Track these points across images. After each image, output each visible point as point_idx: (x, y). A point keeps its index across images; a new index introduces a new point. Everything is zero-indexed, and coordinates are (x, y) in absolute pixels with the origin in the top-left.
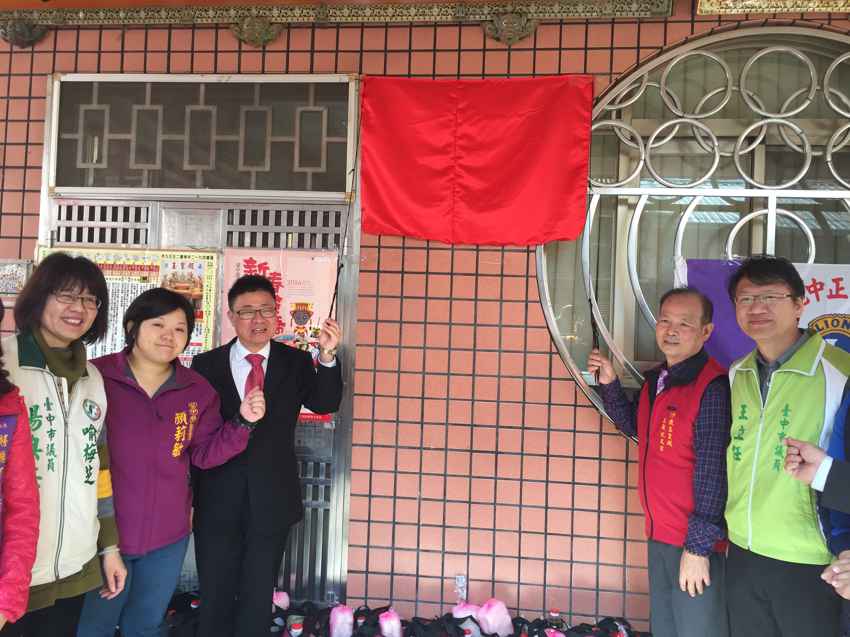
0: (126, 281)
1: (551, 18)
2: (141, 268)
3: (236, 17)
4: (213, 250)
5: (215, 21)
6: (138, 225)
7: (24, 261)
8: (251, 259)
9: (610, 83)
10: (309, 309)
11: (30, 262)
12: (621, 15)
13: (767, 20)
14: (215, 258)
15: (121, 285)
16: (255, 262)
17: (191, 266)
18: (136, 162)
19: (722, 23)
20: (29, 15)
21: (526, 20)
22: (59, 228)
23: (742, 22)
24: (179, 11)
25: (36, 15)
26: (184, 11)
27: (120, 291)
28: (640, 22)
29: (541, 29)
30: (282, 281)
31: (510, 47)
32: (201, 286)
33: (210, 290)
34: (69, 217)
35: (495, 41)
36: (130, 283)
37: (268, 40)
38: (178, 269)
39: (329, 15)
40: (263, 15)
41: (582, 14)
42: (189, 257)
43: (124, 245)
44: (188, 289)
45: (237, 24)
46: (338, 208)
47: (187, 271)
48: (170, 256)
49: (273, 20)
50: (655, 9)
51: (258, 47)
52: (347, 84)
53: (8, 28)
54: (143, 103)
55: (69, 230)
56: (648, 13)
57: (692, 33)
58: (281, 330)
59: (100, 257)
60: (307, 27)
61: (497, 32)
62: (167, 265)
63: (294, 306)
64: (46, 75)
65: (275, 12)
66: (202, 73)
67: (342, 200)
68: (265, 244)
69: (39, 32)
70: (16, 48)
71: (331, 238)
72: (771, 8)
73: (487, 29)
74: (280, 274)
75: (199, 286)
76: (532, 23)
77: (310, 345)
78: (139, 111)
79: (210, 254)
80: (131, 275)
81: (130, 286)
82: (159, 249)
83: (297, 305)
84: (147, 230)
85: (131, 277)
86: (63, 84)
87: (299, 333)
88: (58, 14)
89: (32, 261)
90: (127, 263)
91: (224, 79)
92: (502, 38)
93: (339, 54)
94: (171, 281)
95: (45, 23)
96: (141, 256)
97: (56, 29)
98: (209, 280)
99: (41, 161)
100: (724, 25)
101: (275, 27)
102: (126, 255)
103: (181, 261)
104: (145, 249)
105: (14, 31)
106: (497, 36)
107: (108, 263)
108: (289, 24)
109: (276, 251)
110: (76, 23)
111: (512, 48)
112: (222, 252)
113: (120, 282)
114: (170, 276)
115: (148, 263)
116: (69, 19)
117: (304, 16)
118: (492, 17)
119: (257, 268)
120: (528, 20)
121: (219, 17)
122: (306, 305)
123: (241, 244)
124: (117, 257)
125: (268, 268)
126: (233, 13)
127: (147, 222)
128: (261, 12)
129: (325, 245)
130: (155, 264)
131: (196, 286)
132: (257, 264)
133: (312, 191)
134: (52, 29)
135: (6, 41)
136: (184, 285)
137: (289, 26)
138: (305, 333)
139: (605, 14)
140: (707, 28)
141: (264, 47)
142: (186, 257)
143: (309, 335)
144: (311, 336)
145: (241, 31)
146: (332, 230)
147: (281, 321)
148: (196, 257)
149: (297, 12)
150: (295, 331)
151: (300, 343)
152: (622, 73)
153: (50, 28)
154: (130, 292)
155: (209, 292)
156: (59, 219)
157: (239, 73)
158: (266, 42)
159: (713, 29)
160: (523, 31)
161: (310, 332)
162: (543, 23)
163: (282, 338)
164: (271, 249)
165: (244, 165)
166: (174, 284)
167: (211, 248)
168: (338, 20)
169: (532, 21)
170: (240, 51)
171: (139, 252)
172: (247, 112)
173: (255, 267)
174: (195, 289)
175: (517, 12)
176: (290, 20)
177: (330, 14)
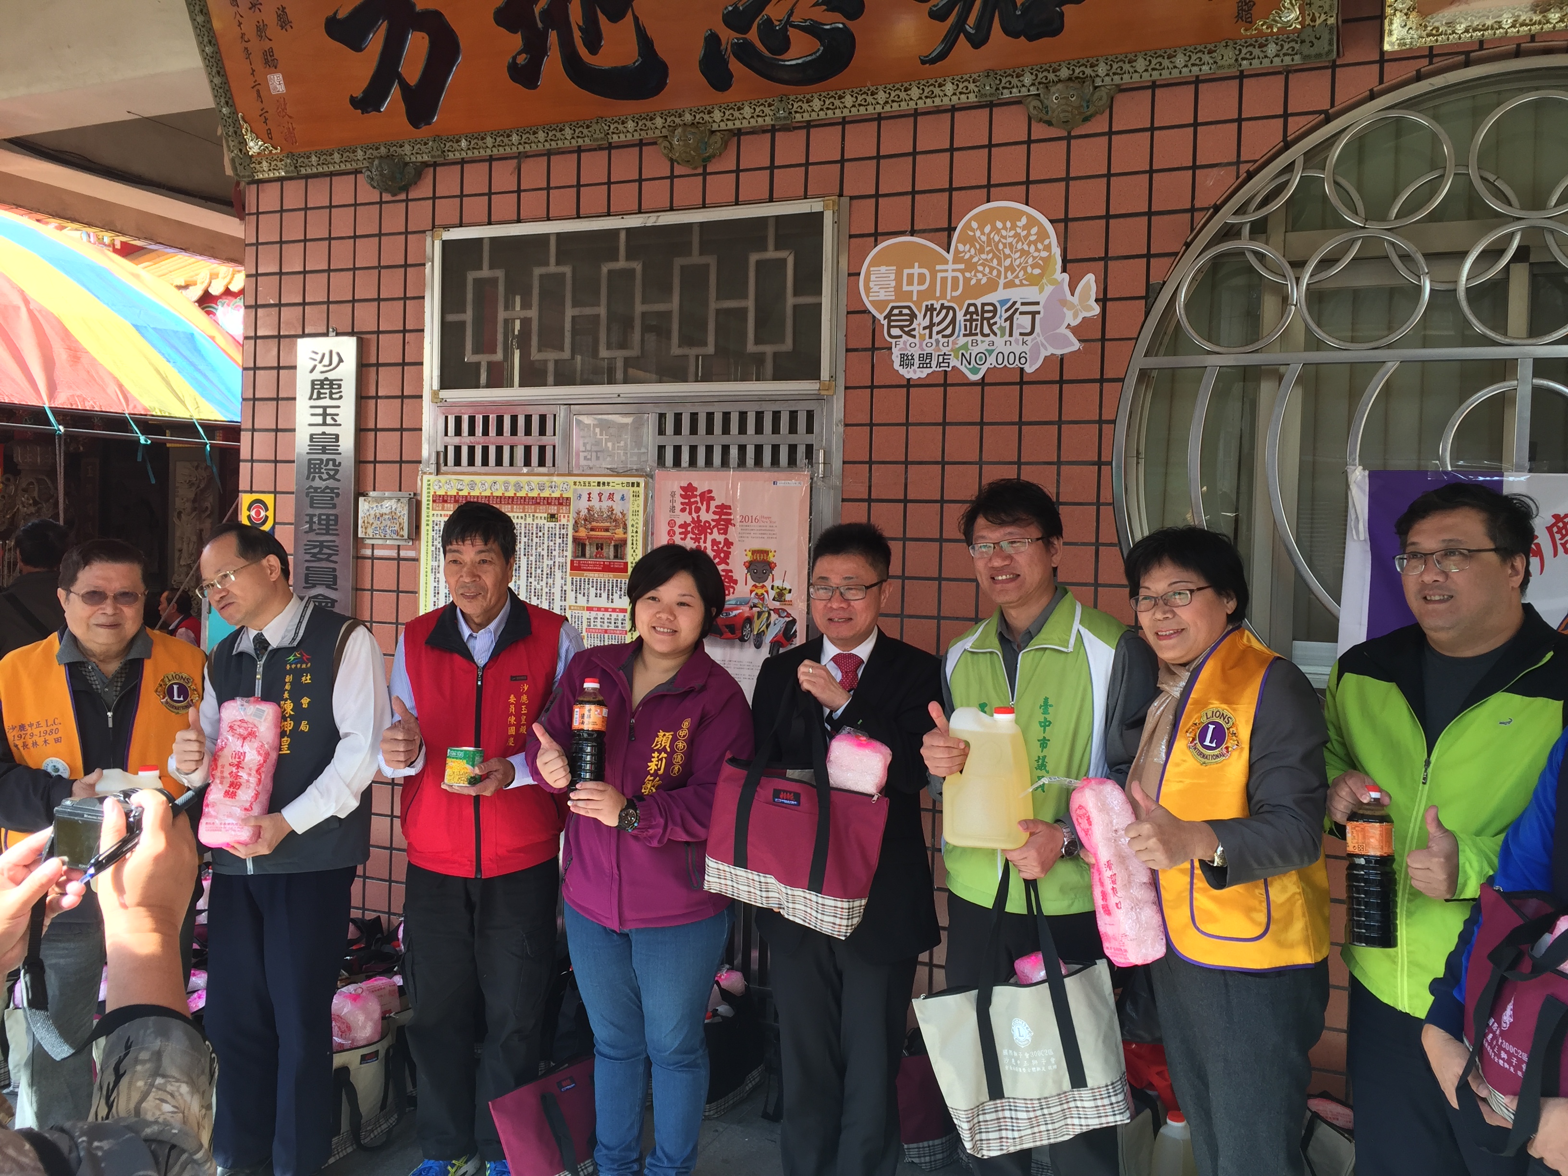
0: (529, 520)
1: (1133, 80)
2: (548, 501)
3: (664, 127)
4: (640, 473)
5: (637, 136)
6: (544, 440)
7: (405, 494)
8: (690, 484)
9: (1237, 179)
10: (771, 558)
11: (412, 496)
12: (1251, 64)
13: (1519, 45)
14: (642, 485)
15: (523, 526)
16: (696, 489)
17: (611, 496)
18: (540, 351)
19: (1435, 60)
20: (399, 150)
21: (1091, 88)
22: (446, 447)
23: (1472, 54)
24: (588, 127)
25: (407, 148)
26: (595, 126)
27: (523, 535)
28: (1287, 72)
29: (1120, 99)
30: (732, 517)
31: (1069, 133)
32: (625, 527)
33: (637, 532)
34: (458, 432)
35: (1045, 126)
36: (535, 523)
37: (709, 157)
38: (595, 503)
39: (793, 111)
40: (701, 121)
41: (1184, 70)
42: (608, 483)
43: (525, 470)
44: (607, 530)
45: (666, 137)
46: (811, 406)
47: (606, 504)
48: (584, 483)
49: (715, 127)
50: (1306, 50)
51: (695, 168)
52: (821, 214)
53: (373, 170)
54: (547, 264)
55: (458, 449)
56: (1297, 57)
57: (1381, 81)
58: (732, 590)
59: (497, 486)
60: (764, 131)
61: (1047, 112)
62: (580, 496)
63: (750, 554)
64: (424, 232)
65: (717, 115)
66: (623, 214)
67: (816, 392)
68: (709, 462)
69: (413, 171)
70: (387, 197)
71: (801, 451)
72: (1522, 25)
73: (1031, 109)
74: (729, 507)
75: (621, 526)
76: (1103, 93)
77: (772, 612)
78: (541, 276)
79: (635, 480)
80: (535, 512)
81: (535, 526)
82: (570, 474)
83: (754, 552)
84: (554, 447)
85: (536, 515)
86: (445, 244)
87: (757, 594)
88: (435, 145)
89: (415, 494)
90: (531, 495)
91: (650, 220)
92: (1054, 121)
93: (810, 167)
94: (585, 520)
95: (419, 159)
96: (548, 484)
97: (435, 165)
98: (635, 518)
99: (421, 354)
100: (1439, 63)
101: (718, 136)
102: (529, 484)
103: (597, 490)
104: (552, 475)
105: (382, 175)
106: (1046, 118)
107: (507, 494)
108: (739, 130)
109: (723, 474)
110: (458, 155)
111: (1072, 134)
112: (652, 477)
113: (522, 521)
114: (584, 512)
115: (556, 494)
116: (449, 151)
117: (758, 116)
118: (1038, 89)
119: (698, 499)
120: (1096, 88)
121: (641, 130)
122: (766, 552)
123: (677, 463)
124: (518, 486)
125: (713, 499)
126: (659, 121)
127: (554, 435)
128: (698, 117)
129: (792, 462)
130: (564, 496)
131: (617, 527)
132: (698, 493)
133: (774, 380)
134: (430, 166)
135: (374, 188)
136: (602, 524)
137: (739, 133)
138: (765, 594)
139: (1222, 67)
140: (1409, 69)
141: (705, 167)
142: (604, 484)
143: (771, 597)
144: (774, 600)
145: (671, 148)
146: (801, 439)
147: (732, 576)
148: (617, 484)
149: (747, 111)
150: (751, 592)
151: (758, 609)
152: (1257, 161)
153: (426, 165)
154: (534, 535)
155: (634, 534)
156: (446, 434)
157: (672, 209)
158: (706, 160)
159: (1418, 71)
160: (1088, 107)
161: (772, 594)
162: (1121, 89)
163: (734, 602)
164: (717, 470)
165: (679, 346)
166: (590, 523)
167: (637, 470)
168: (806, 117)
169: (1103, 88)
170: (672, 177)
171: (545, 479)
172: (682, 267)
173: (696, 496)
174: (617, 531)
175: (1077, 78)
176: (738, 124)
177: (794, 109)
